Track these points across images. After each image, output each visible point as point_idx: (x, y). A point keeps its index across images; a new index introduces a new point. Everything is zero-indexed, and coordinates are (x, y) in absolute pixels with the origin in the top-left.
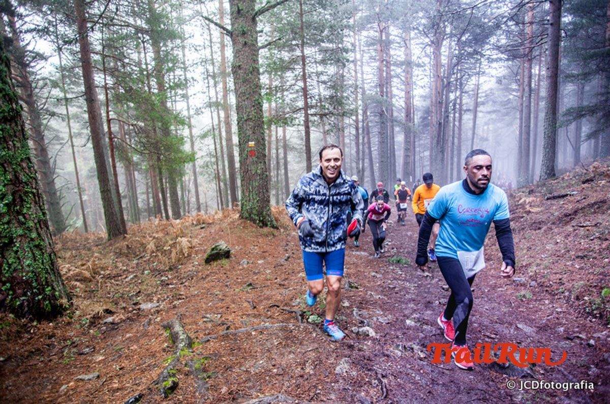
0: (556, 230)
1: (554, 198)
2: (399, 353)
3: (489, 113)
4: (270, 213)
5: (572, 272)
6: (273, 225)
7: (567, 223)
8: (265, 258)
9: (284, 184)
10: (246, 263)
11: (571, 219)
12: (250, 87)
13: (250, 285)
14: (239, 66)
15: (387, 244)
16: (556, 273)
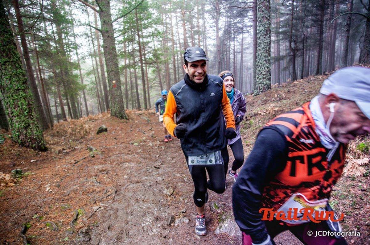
4: (125, 113)
6: (127, 118)
8: (122, 131)
9: (136, 98)
10: (114, 133)
12: (112, 56)
14: (106, 47)
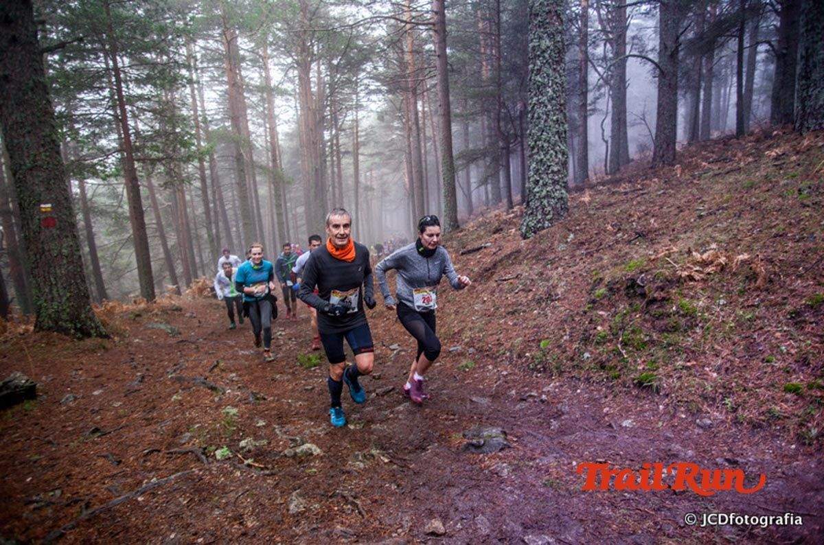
0: (480, 288)
1: (469, 252)
2: (362, 465)
3: (371, 155)
4: (93, 314)
5: (507, 330)
6: (101, 333)
7: (489, 278)
8: (102, 386)
10: (72, 399)
11: (492, 274)
12: (33, 114)
13: (96, 430)
15: (280, 335)
16: (492, 335)
